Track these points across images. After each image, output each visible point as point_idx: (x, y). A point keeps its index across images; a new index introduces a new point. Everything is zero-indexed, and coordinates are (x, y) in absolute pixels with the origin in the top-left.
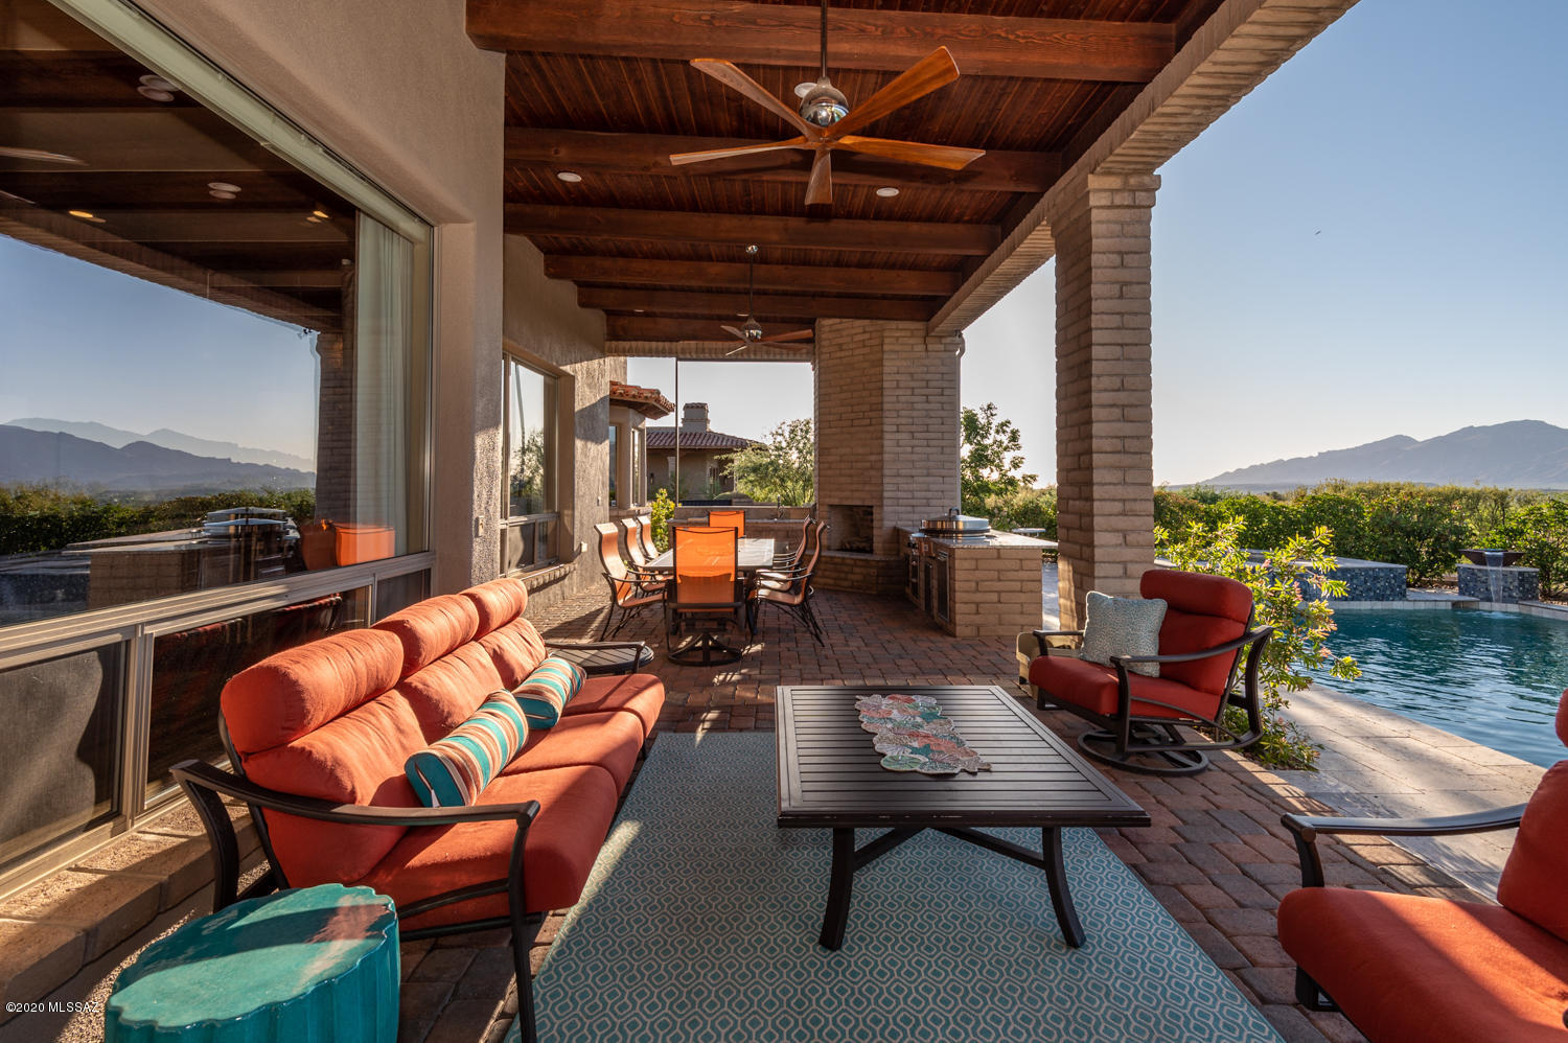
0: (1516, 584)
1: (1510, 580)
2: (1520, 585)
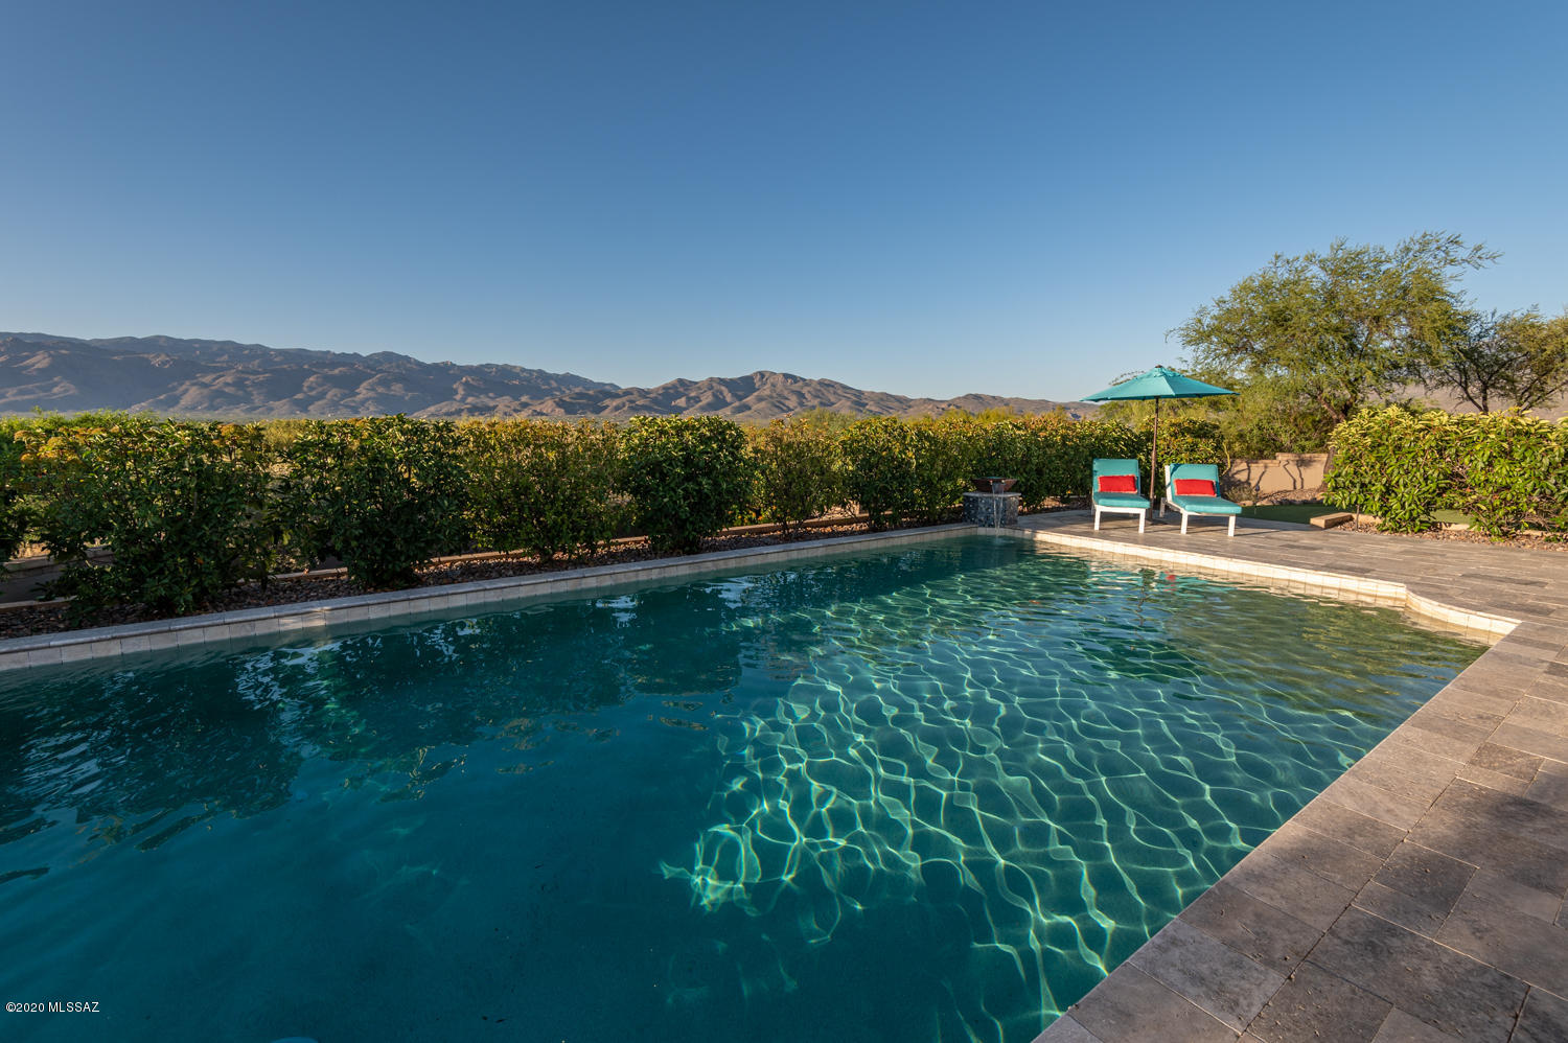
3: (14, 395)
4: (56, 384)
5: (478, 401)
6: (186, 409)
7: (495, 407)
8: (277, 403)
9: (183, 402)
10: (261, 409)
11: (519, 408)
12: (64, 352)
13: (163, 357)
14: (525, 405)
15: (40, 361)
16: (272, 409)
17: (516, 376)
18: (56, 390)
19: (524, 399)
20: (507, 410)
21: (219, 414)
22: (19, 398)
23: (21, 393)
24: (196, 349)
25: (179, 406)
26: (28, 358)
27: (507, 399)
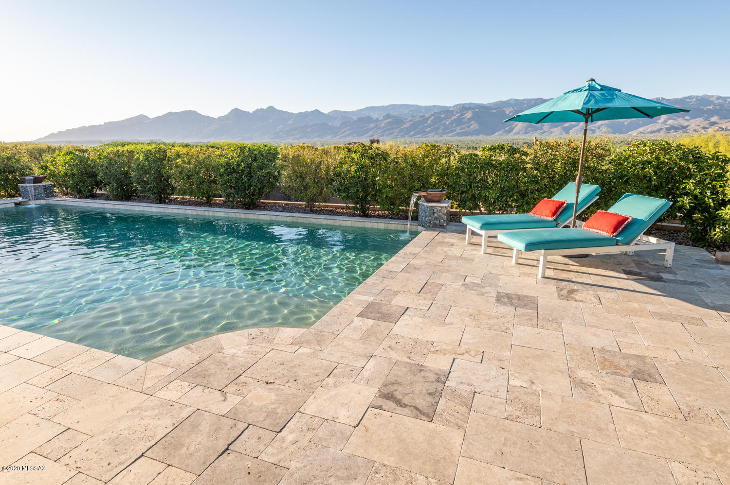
0: (42, 191)
1: (40, 189)
2: (44, 191)
3: (459, 130)
4: (471, 125)
5: (676, 122)
6: (515, 134)
7: (688, 126)
8: (555, 129)
9: (514, 131)
10: (547, 133)
11: (707, 126)
12: (477, 110)
13: (511, 109)
14: (713, 124)
15: (469, 115)
16: (551, 133)
17: (712, 103)
18: (472, 127)
19: (714, 119)
20: (697, 128)
21: (528, 136)
22: (460, 131)
23: (462, 129)
24: (525, 104)
25: (513, 132)
26: (465, 114)
27: (699, 120)
